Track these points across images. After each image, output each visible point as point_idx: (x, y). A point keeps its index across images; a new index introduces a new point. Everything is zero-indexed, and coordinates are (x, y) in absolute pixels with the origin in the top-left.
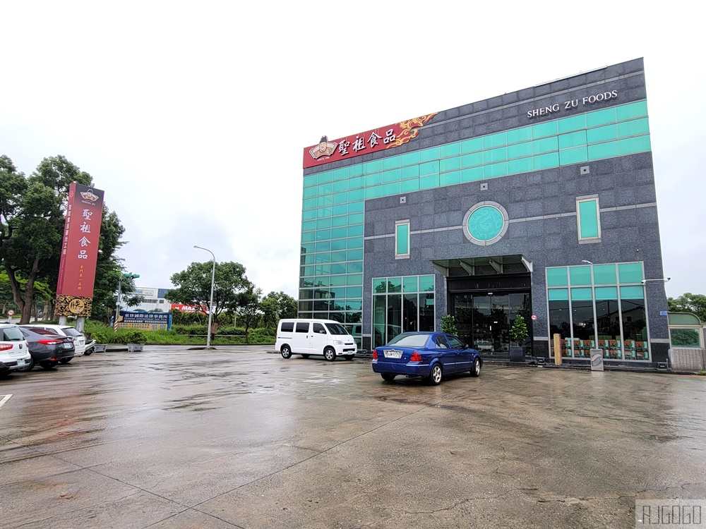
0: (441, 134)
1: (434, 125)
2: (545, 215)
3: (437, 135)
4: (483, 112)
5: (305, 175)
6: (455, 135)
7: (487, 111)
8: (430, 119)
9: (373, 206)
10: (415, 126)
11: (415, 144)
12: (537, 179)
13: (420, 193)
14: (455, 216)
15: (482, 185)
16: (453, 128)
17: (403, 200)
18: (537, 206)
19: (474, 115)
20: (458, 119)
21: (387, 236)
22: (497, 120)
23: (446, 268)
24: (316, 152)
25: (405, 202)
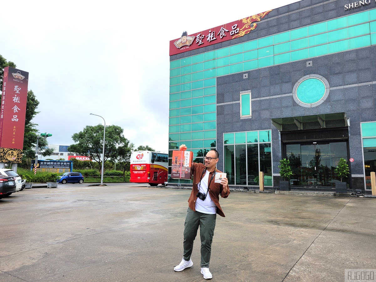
0: (275, 26)
1: (269, 19)
2: (360, 83)
3: (271, 27)
4: (308, 8)
5: (171, 60)
6: (286, 26)
7: (310, 7)
8: (265, 15)
9: (223, 82)
10: (254, 21)
11: (254, 35)
12: (353, 56)
13: (259, 71)
14: (286, 86)
15: (308, 63)
16: (283, 21)
17: (246, 76)
18: (353, 77)
19: (301, 10)
20: (287, 14)
21: (234, 102)
22: (319, 14)
23: (280, 125)
24: (179, 44)
25: (247, 77)
